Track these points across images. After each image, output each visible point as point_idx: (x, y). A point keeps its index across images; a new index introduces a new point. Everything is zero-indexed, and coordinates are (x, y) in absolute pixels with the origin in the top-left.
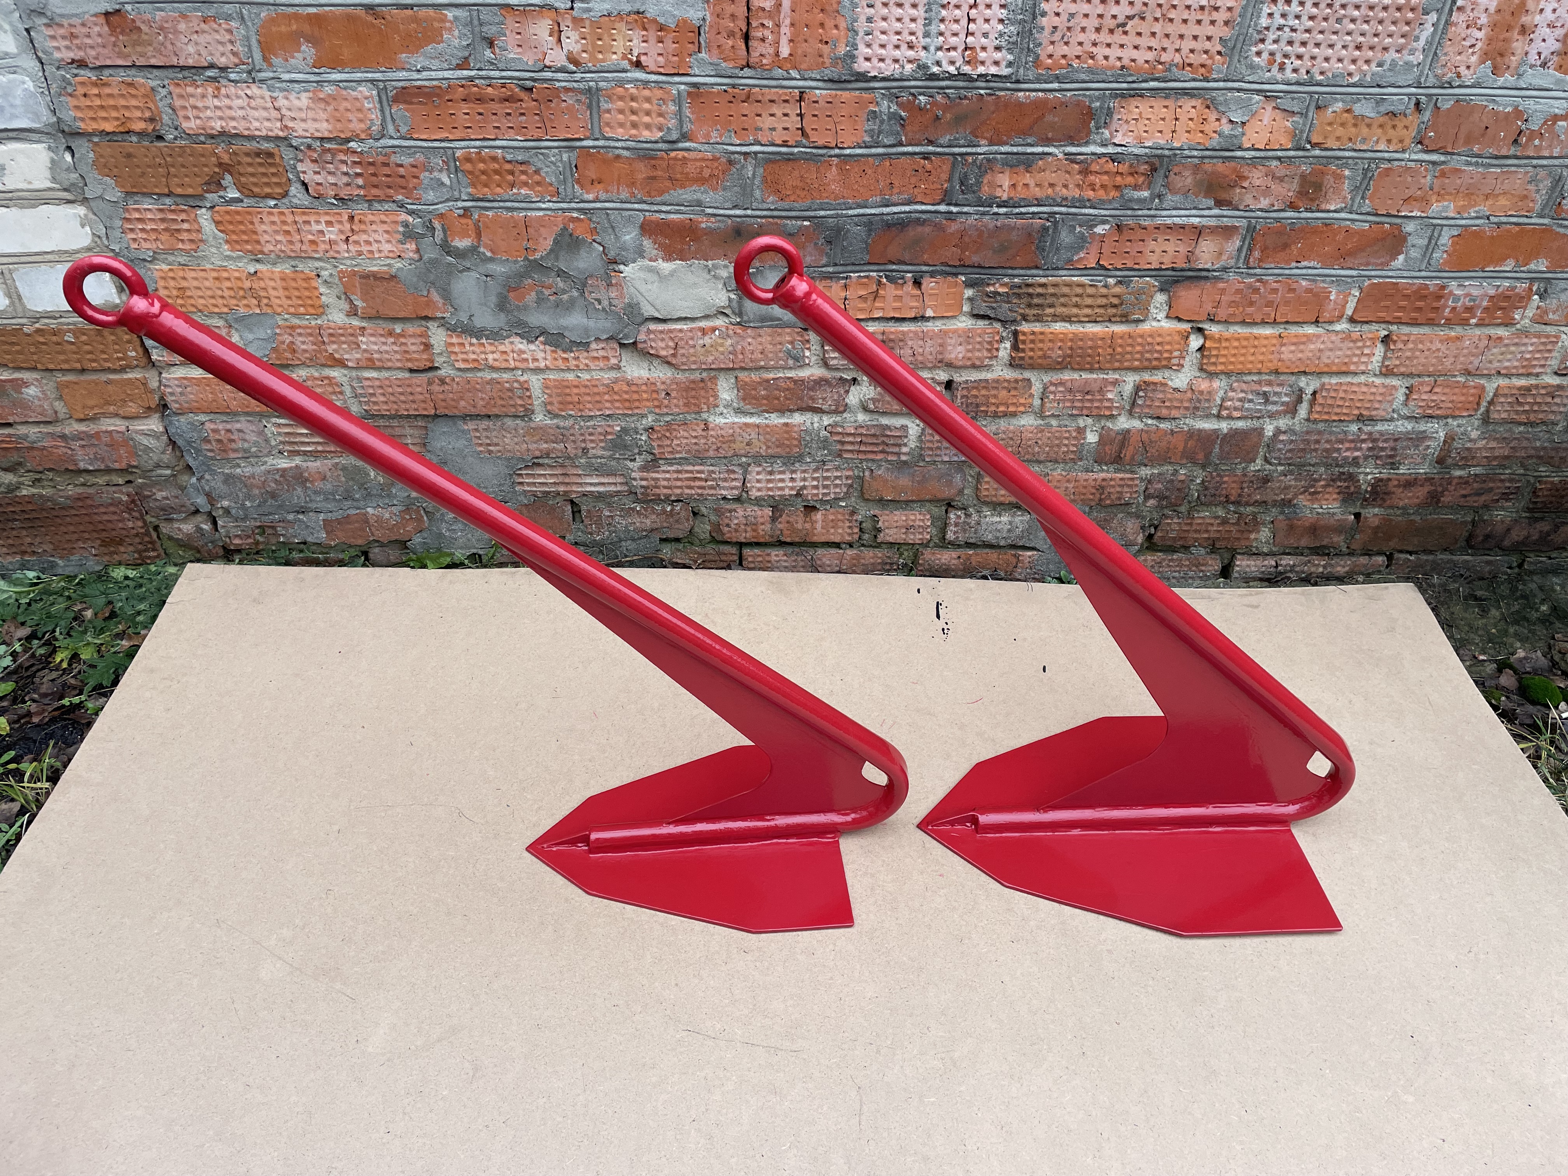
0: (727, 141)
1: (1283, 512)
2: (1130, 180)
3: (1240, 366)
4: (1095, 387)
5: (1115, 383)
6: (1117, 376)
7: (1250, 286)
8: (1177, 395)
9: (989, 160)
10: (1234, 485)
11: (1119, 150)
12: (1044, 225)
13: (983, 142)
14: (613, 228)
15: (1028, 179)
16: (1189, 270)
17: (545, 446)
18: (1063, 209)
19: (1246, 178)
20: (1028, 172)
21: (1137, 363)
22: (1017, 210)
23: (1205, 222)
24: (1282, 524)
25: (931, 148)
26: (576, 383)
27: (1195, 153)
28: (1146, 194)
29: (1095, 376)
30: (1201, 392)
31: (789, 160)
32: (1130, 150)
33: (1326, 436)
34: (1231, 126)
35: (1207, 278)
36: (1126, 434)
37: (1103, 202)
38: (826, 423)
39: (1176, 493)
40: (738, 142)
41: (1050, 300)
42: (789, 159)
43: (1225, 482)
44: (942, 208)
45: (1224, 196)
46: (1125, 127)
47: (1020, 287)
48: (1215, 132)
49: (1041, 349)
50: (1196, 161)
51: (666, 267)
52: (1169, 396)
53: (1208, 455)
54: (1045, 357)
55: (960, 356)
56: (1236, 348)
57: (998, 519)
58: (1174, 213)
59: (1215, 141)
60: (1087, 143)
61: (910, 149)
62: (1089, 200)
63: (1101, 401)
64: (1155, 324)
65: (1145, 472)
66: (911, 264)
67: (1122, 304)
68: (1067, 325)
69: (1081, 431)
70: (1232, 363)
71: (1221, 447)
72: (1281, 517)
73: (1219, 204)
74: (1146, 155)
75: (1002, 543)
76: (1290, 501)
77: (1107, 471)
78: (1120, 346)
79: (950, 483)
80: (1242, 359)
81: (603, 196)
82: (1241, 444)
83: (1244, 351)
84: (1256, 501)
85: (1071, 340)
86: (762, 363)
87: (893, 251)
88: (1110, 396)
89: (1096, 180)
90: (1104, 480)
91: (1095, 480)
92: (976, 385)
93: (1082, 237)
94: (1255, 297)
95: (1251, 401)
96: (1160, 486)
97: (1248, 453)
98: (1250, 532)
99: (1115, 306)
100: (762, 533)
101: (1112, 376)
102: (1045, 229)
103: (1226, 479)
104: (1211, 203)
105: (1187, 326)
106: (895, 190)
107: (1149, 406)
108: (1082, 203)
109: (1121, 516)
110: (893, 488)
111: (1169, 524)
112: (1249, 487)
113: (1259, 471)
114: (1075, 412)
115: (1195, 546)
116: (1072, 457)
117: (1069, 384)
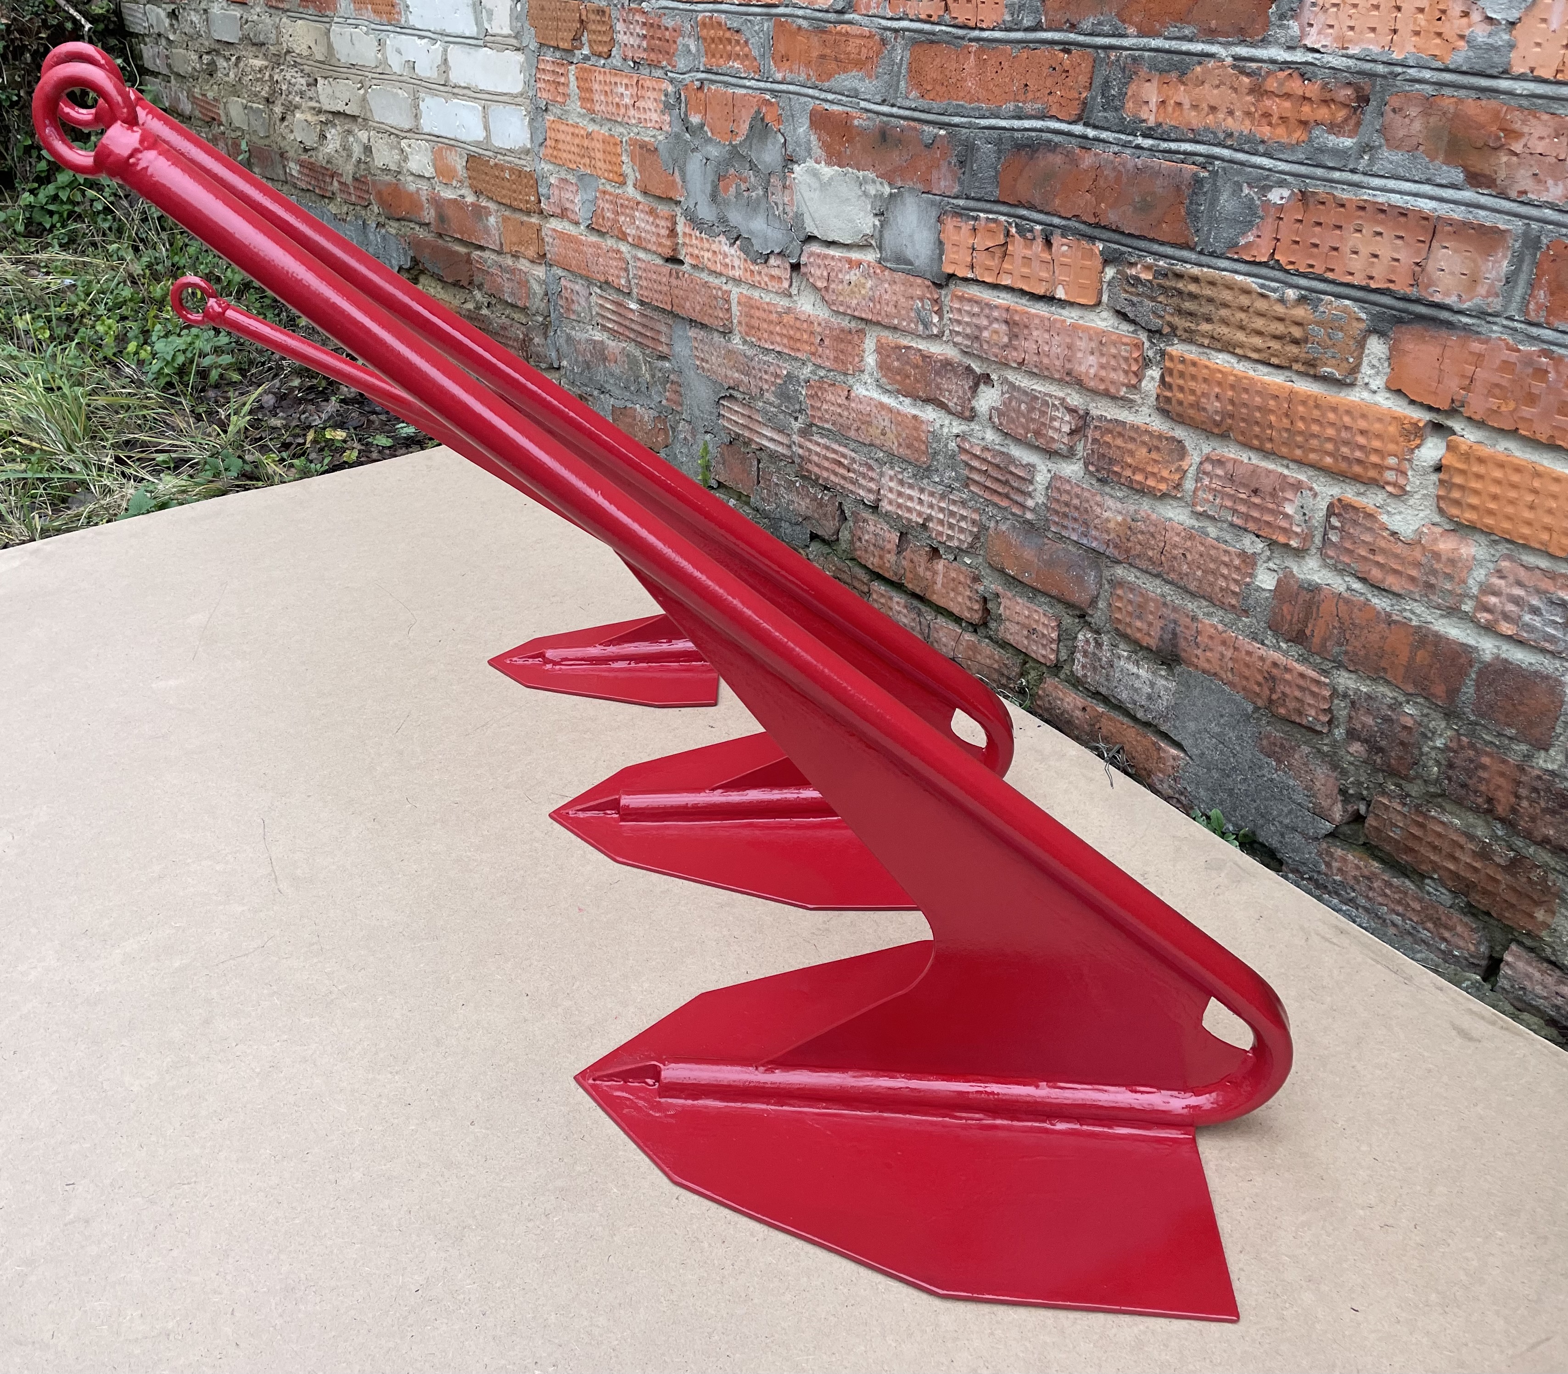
0: (882, 14)
2: (1323, 113)
3: (1507, 525)
4: (1266, 484)
5: (1298, 487)
6: (1302, 477)
7: (1528, 360)
8: (1397, 547)
9: (1134, 59)
10: (1501, 781)
11: (1310, 57)
12: (1195, 174)
13: (1132, 30)
14: (793, 116)
15: (1181, 94)
16: (1418, 301)
17: (736, 375)
18: (1226, 153)
19: (1518, 135)
20: (1183, 83)
21: (1329, 460)
22: (1164, 145)
23: (1443, 210)
25: (1072, 36)
26: (758, 304)
27: (1427, 74)
28: (1348, 142)
29: (1271, 466)
30: (1437, 555)
31: (932, 42)
32: (1327, 58)
34: (1489, 28)
35: (1449, 325)
36: (1314, 589)
37: (1283, 147)
38: (955, 431)
39: (1399, 750)
40: (890, 15)
41: (1207, 309)
42: (932, 40)
43: (1484, 767)
44: (1078, 129)
45: (1480, 165)
46: (1322, 17)
47: (1166, 275)
48: (1462, 37)
49: (1193, 392)
50: (1429, 89)
51: (827, 171)
52: (1383, 544)
53: (1453, 693)
54: (1197, 406)
55: (1092, 371)
56: (1498, 482)
57: (1135, 670)
58: (1391, 184)
59: (1460, 57)
60: (1265, 42)
61: (1049, 35)
62: (1263, 142)
63: (1272, 512)
64: (1366, 395)
65: (1345, 681)
66: (1041, 212)
67: (1306, 341)
68: (1233, 360)
69: (1249, 561)
70: (1491, 513)
71: (1478, 688)
73: (1475, 179)
74: (1348, 70)
75: (1140, 715)
77: (1285, 653)
78: (1302, 418)
79: (1080, 580)
80: (1510, 510)
81: (789, 77)
82: (1516, 697)
83: (1513, 494)
84: (1547, 839)
85: (1232, 387)
86: (896, 322)
87: (1024, 190)
88: (1289, 509)
89: (1273, 105)
90: (1275, 664)
91: (1262, 658)
92: (1111, 426)
93: (1250, 206)
94: (1538, 387)
95: (1535, 611)
96: (1369, 721)
97: (1531, 724)
98: (1538, 903)
99: (1296, 342)
100: (887, 565)
101: (1296, 474)
102: (1198, 181)
103: (1485, 760)
104: (1458, 176)
105: (1421, 416)
106: (1030, 95)
107: (1350, 552)
108: (1251, 145)
109: (1306, 749)
110: (1017, 558)
111: (1387, 808)
112: (1532, 802)
113: (1552, 773)
114: (1237, 521)
115: (1432, 878)
116: (1234, 602)
117: (1230, 466)
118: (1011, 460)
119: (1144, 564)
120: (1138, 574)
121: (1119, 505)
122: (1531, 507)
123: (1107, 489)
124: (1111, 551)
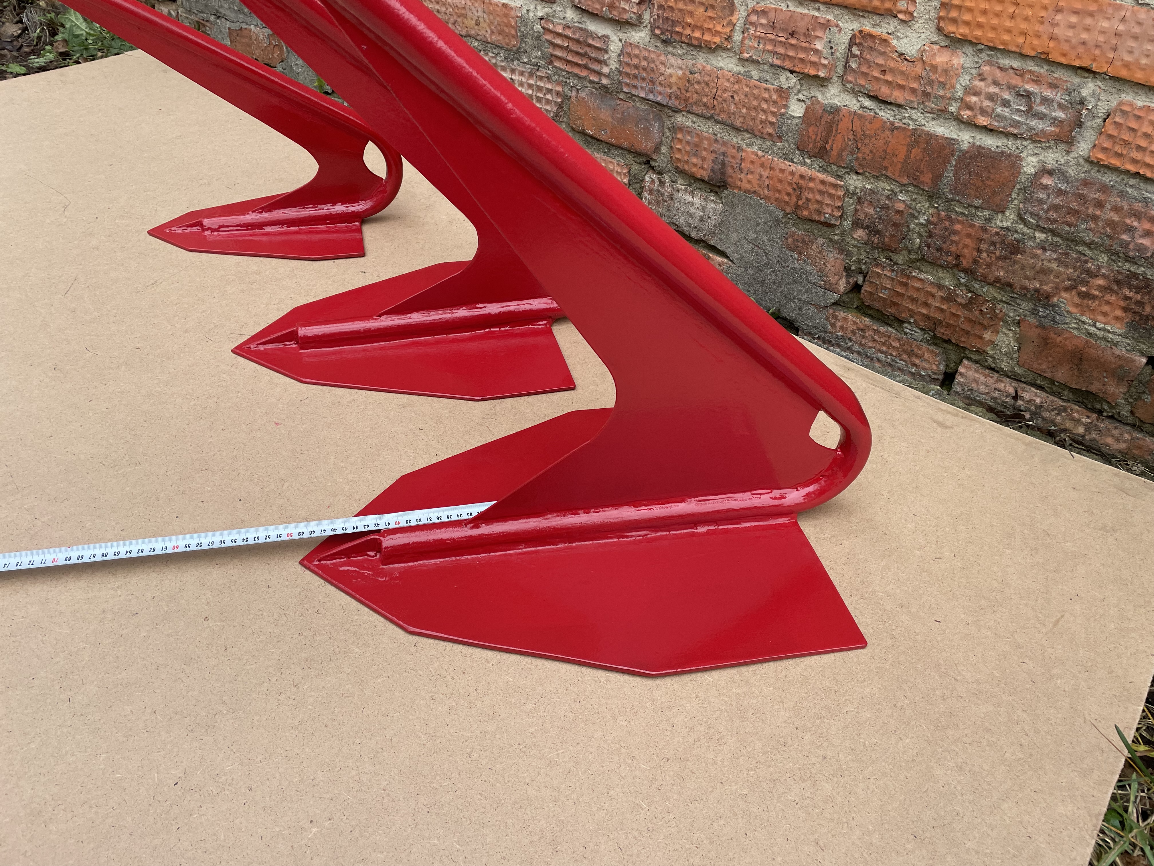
1: (1034, 312)
3: (991, 35)
4: (801, 26)
5: (826, 26)
6: (830, 17)
8: (904, 66)
10: (968, 241)
24: (1034, 334)
29: (805, 11)
30: (934, 68)
33: (1114, 199)
36: (835, 111)
38: (540, 14)
39: (892, 230)
43: (956, 232)
52: (892, 64)
53: (937, 178)
57: (690, 199)
63: (805, 50)
65: (855, 182)
69: (784, 93)
70: (980, 26)
71: (956, 171)
72: (1031, 320)
75: (694, 234)
76: (1048, 297)
77: (810, 167)
79: (647, 132)
80: (995, 21)
82: (985, 174)
84: (998, 280)
88: (819, 46)
90: (802, 177)
91: (792, 173)
95: (1006, 104)
96: (871, 211)
97: (994, 194)
98: (985, 328)
101: (826, 15)
103: (958, 227)
107: (865, 75)
109: (821, 241)
110: (594, 119)
111: (879, 275)
112: (989, 252)
113: (1007, 229)
114: (777, 62)
115: (910, 323)
116: (771, 131)
117: (772, 15)
118: (590, 34)
119: (700, 110)
120: (694, 119)
121: (680, 61)
122: (1012, 17)
123: (670, 49)
124: (674, 103)
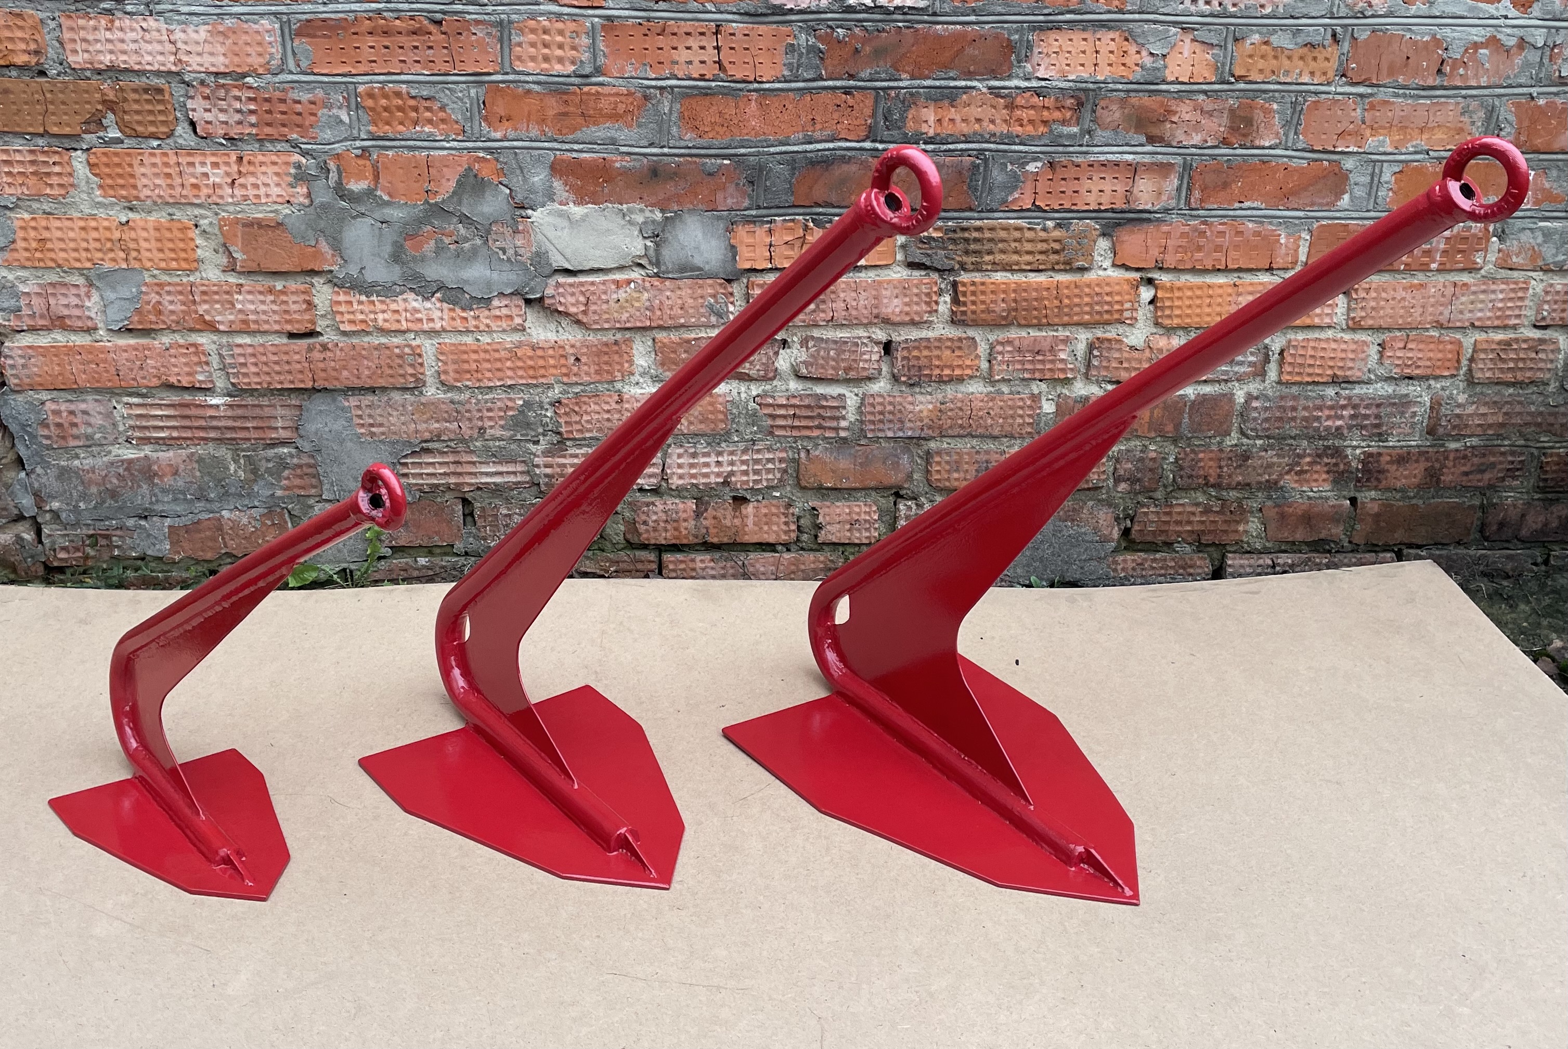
0: (642, 75)
1: (1270, 498)
2: (1057, 115)
3: (1197, 319)
4: (1046, 345)
5: (1066, 341)
6: (1068, 334)
7: (1195, 229)
8: (1136, 355)
9: (912, 94)
10: (1211, 463)
11: (1043, 83)
12: (974, 162)
13: (904, 76)
14: (521, 168)
15: (952, 113)
16: (1130, 212)
17: (437, 425)
18: (992, 146)
19: (1175, 113)
20: (953, 106)
21: (1087, 317)
22: (945, 147)
23: (1138, 158)
24: (1272, 513)
25: (851, 82)
26: (475, 348)
27: (1120, 87)
28: (1075, 129)
29: (1048, 333)
30: (1160, 350)
31: (707, 94)
32: (1054, 83)
33: (1303, 402)
34: (1152, 59)
35: (1149, 220)
36: (1084, 399)
37: (1032, 138)
38: (754, 393)
39: (1149, 475)
40: (654, 76)
41: (988, 246)
42: (706, 93)
43: (1201, 460)
44: (868, 145)
45: (1155, 131)
46: (1047, 60)
47: (955, 231)
48: (1137, 65)
49: (983, 302)
50: (1122, 94)
51: (577, 211)
52: (1126, 355)
53: (1177, 426)
54: (988, 311)
55: (897, 310)
56: (1190, 298)
58: (1106, 149)
59: (1138, 75)
60: (1010, 77)
61: (830, 83)
62: (1018, 136)
63: (1052, 362)
64: (1101, 273)
66: (838, 207)
67: (1063, 250)
68: (1009, 275)
69: (1036, 398)
70: (1188, 316)
71: (1190, 417)
72: (1269, 503)
73: (1151, 140)
74: (1070, 89)
76: (1276, 483)
78: (1068, 297)
79: (896, 465)
80: (1198, 311)
81: (511, 134)
82: (1212, 412)
83: (1198, 302)
84: (1239, 483)
85: (1015, 291)
86: (682, 321)
87: (819, 193)
88: (1063, 356)
89: (1024, 114)
92: (917, 344)
93: (1014, 175)
94: (1202, 241)
96: (1129, 466)
97: (1221, 423)
98: (1238, 522)
99: (1056, 252)
100: (684, 532)
101: (1062, 333)
102: (976, 167)
103: (1201, 455)
104: (1143, 139)
105: (1137, 275)
106: (818, 126)
107: (1107, 368)
108: (1010, 139)
109: (1090, 503)
110: (833, 471)
111: (1146, 514)
112: (1227, 466)
113: (1236, 445)
114: (1026, 376)
115: (1179, 542)
116: (1029, 430)
117: (1017, 343)
118: (825, 397)
119: (956, 431)
120: (949, 441)
121: (929, 397)
122: (1209, 305)
123: (917, 390)
124: (927, 432)
